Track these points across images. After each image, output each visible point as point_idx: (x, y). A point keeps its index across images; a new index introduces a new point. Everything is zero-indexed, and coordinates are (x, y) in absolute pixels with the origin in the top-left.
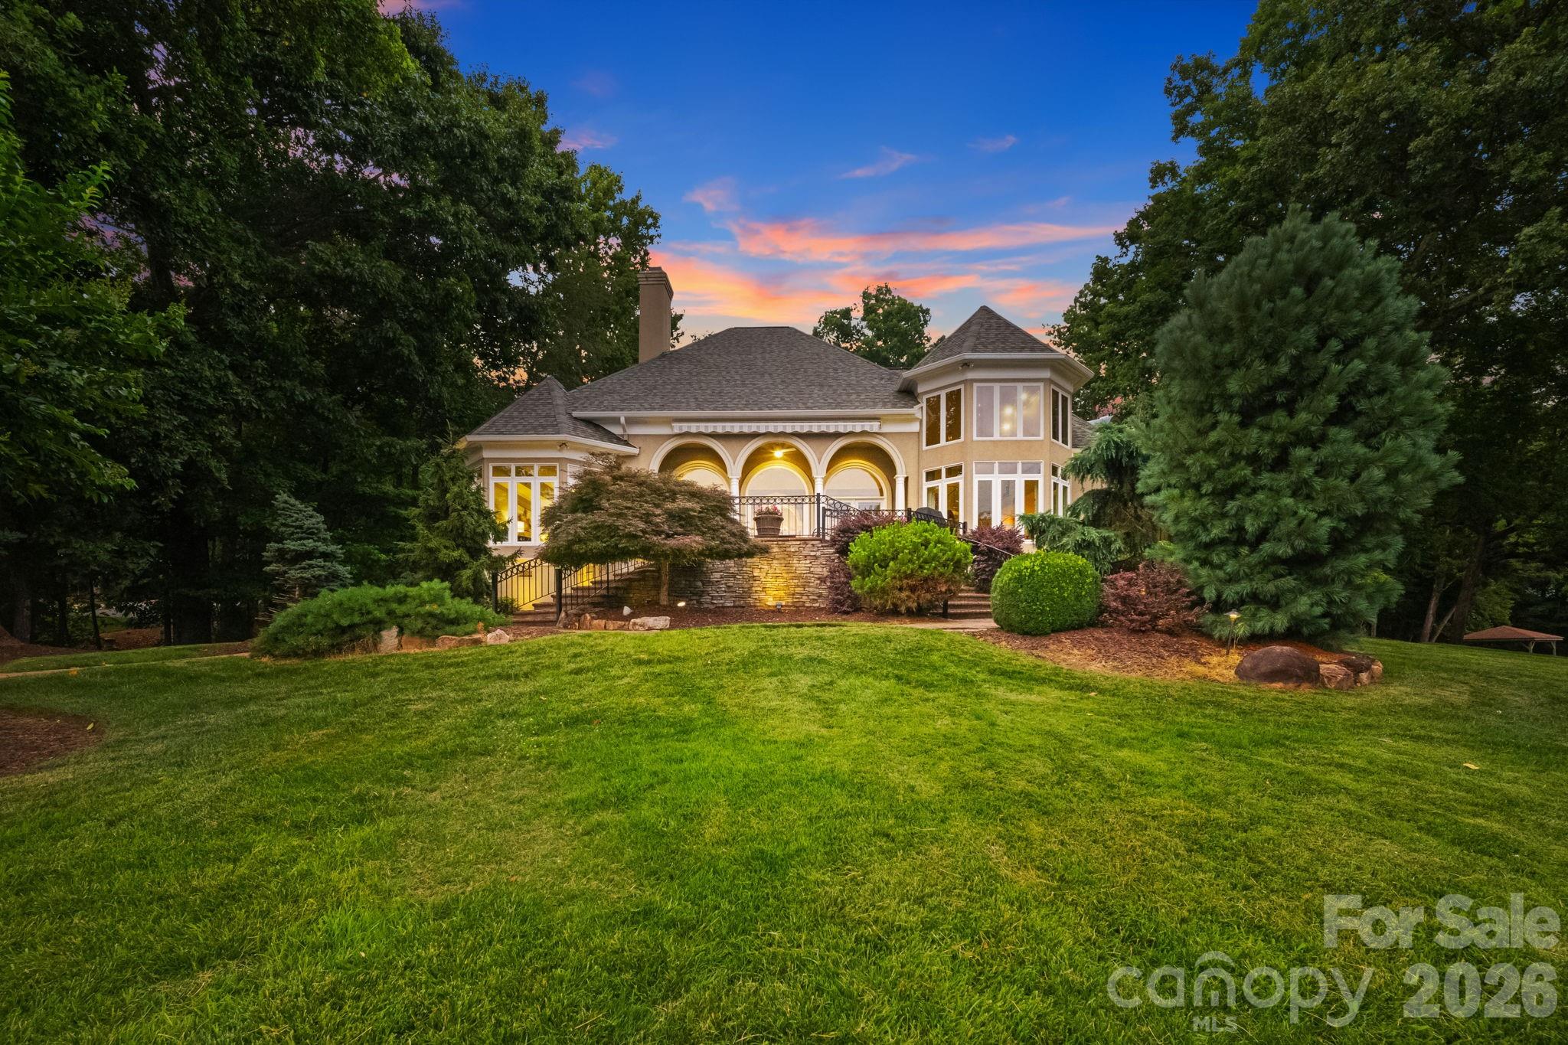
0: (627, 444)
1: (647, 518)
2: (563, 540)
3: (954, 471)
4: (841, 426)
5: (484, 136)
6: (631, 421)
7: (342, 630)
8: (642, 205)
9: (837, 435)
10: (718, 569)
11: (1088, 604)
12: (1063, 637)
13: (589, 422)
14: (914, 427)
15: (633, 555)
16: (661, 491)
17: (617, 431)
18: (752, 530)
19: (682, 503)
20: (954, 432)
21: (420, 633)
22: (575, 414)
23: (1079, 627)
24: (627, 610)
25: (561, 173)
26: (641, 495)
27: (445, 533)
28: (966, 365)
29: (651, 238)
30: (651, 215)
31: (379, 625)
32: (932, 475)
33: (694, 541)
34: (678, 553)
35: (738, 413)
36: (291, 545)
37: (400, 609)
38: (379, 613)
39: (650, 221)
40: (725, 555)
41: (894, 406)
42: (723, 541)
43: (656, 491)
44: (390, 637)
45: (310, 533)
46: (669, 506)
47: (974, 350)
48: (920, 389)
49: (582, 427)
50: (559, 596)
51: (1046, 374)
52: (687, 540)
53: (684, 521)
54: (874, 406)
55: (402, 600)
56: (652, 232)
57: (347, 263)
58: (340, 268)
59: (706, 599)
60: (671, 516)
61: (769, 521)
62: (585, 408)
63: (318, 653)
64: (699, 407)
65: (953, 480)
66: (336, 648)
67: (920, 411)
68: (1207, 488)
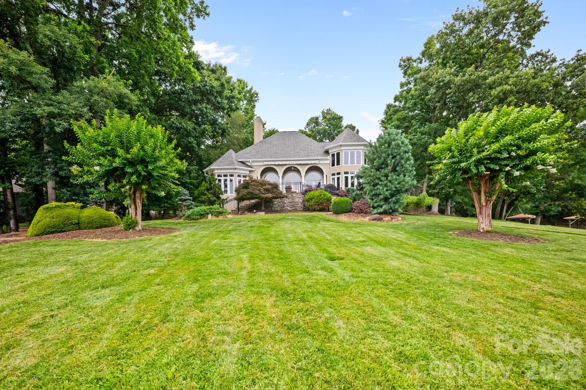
0: (252, 168)
1: (259, 190)
2: (241, 194)
3: (339, 174)
4: (309, 162)
5: (213, 87)
6: (253, 162)
7: (201, 215)
8: (253, 91)
9: (308, 164)
10: (276, 202)
11: (349, 208)
12: (343, 214)
13: (242, 162)
14: (328, 162)
15: (256, 198)
16: (263, 184)
17: (249, 164)
18: (284, 191)
19: (267, 187)
20: (338, 163)
21: (215, 215)
22: (238, 160)
23: (347, 212)
24: (255, 211)
25: (232, 91)
26: (258, 185)
27: (211, 193)
28: (341, 146)
29: (256, 101)
30: (256, 94)
31: (208, 214)
32: (334, 175)
33: (270, 195)
34: (266, 198)
35: (281, 159)
36: (183, 197)
37: (212, 211)
38: (208, 212)
39: (255, 95)
40: (277, 198)
41: (323, 156)
42: (277, 195)
43: (261, 184)
44: (210, 216)
45: (186, 195)
46: (264, 187)
47: (343, 142)
48: (330, 152)
49: (240, 163)
50: (238, 208)
51: (362, 147)
52: (268, 195)
53: (268, 190)
54: (317, 156)
55: (211, 209)
56: (256, 98)
57: (180, 124)
58: (179, 125)
59: (273, 208)
60: (265, 189)
61: (288, 189)
62: (241, 158)
63: (198, 219)
64: (271, 158)
65: (338, 176)
66: (201, 218)
67: (330, 157)
68: (372, 184)
